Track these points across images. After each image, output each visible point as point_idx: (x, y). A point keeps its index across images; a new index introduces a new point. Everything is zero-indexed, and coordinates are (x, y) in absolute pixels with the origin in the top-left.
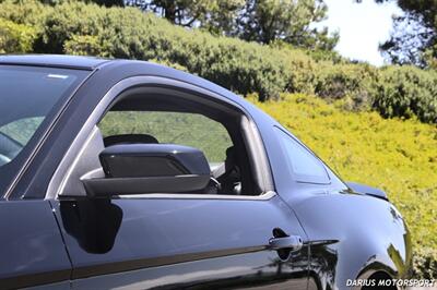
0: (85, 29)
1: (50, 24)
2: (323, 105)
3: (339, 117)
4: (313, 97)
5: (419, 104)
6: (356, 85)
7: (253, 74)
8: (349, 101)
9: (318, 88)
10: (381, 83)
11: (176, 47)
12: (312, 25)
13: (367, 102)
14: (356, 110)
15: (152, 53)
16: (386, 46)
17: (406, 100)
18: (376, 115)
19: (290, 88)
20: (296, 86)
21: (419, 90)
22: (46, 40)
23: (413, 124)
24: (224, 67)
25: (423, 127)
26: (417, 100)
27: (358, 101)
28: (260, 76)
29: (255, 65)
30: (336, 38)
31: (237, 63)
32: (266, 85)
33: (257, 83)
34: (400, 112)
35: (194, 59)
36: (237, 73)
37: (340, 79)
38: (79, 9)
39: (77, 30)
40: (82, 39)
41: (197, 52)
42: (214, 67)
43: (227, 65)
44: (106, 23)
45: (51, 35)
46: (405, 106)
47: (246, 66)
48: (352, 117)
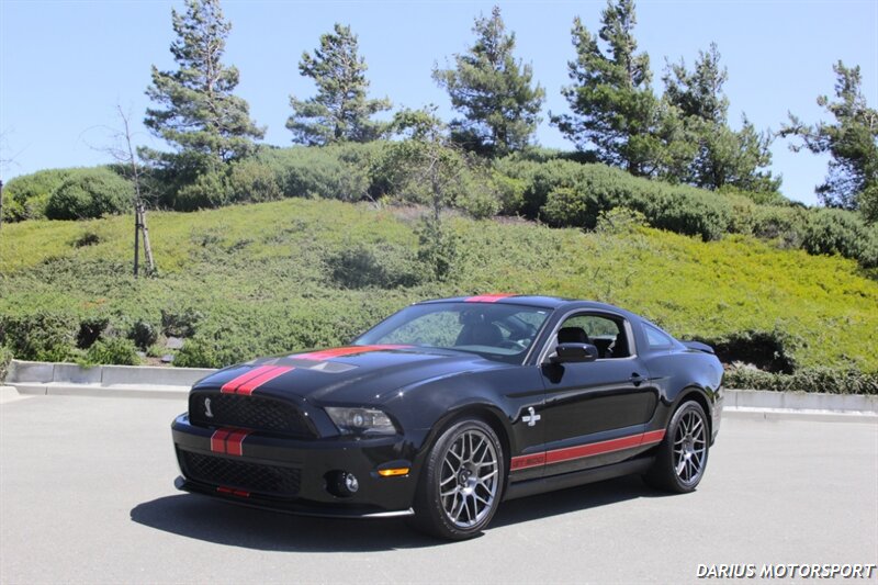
0: (564, 183)
1: (537, 178)
2: (758, 243)
3: (770, 255)
4: (751, 237)
5: (844, 243)
6: (788, 227)
7: (699, 218)
8: (781, 241)
9: (756, 230)
10: (811, 225)
11: (636, 196)
12: (758, 170)
13: (797, 242)
14: (786, 247)
15: (616, 201)
16: (821, 190)
17: (833, 239)
18: (803, 253)
19: (731, 229)
20: (737, 227)
21: (844, 230)
22: (533, 191)
23: (837, 260)
24: (675, 212)
25: (845, 263)
26: (842, 239)
27: (788, 240)
28: (705, 220)
29: (701, 211)
30: (779, 182)
31: (687, 209)
32: (710, 228)
33: (702, 225)
34: (826, 249)
35: (650, 206)
36: (686, 217)
37: (775, 221)
38: (560, 165)
39: (558, 183)
40: (561, 191)
41: (653, 200)
42: (667, 212)
43: (677, 211)
44: (581, 177)
45: (538, 188)
46: (831, 244)
47: (694, 212)
48: (783, 255)
